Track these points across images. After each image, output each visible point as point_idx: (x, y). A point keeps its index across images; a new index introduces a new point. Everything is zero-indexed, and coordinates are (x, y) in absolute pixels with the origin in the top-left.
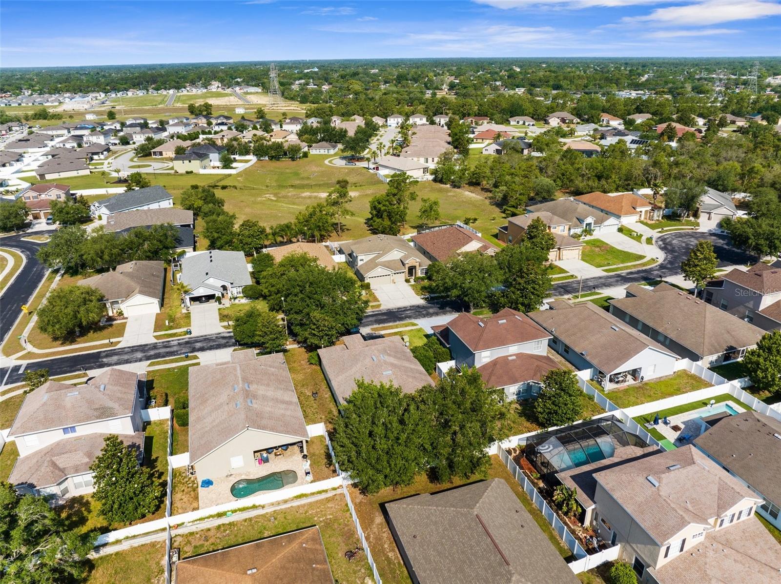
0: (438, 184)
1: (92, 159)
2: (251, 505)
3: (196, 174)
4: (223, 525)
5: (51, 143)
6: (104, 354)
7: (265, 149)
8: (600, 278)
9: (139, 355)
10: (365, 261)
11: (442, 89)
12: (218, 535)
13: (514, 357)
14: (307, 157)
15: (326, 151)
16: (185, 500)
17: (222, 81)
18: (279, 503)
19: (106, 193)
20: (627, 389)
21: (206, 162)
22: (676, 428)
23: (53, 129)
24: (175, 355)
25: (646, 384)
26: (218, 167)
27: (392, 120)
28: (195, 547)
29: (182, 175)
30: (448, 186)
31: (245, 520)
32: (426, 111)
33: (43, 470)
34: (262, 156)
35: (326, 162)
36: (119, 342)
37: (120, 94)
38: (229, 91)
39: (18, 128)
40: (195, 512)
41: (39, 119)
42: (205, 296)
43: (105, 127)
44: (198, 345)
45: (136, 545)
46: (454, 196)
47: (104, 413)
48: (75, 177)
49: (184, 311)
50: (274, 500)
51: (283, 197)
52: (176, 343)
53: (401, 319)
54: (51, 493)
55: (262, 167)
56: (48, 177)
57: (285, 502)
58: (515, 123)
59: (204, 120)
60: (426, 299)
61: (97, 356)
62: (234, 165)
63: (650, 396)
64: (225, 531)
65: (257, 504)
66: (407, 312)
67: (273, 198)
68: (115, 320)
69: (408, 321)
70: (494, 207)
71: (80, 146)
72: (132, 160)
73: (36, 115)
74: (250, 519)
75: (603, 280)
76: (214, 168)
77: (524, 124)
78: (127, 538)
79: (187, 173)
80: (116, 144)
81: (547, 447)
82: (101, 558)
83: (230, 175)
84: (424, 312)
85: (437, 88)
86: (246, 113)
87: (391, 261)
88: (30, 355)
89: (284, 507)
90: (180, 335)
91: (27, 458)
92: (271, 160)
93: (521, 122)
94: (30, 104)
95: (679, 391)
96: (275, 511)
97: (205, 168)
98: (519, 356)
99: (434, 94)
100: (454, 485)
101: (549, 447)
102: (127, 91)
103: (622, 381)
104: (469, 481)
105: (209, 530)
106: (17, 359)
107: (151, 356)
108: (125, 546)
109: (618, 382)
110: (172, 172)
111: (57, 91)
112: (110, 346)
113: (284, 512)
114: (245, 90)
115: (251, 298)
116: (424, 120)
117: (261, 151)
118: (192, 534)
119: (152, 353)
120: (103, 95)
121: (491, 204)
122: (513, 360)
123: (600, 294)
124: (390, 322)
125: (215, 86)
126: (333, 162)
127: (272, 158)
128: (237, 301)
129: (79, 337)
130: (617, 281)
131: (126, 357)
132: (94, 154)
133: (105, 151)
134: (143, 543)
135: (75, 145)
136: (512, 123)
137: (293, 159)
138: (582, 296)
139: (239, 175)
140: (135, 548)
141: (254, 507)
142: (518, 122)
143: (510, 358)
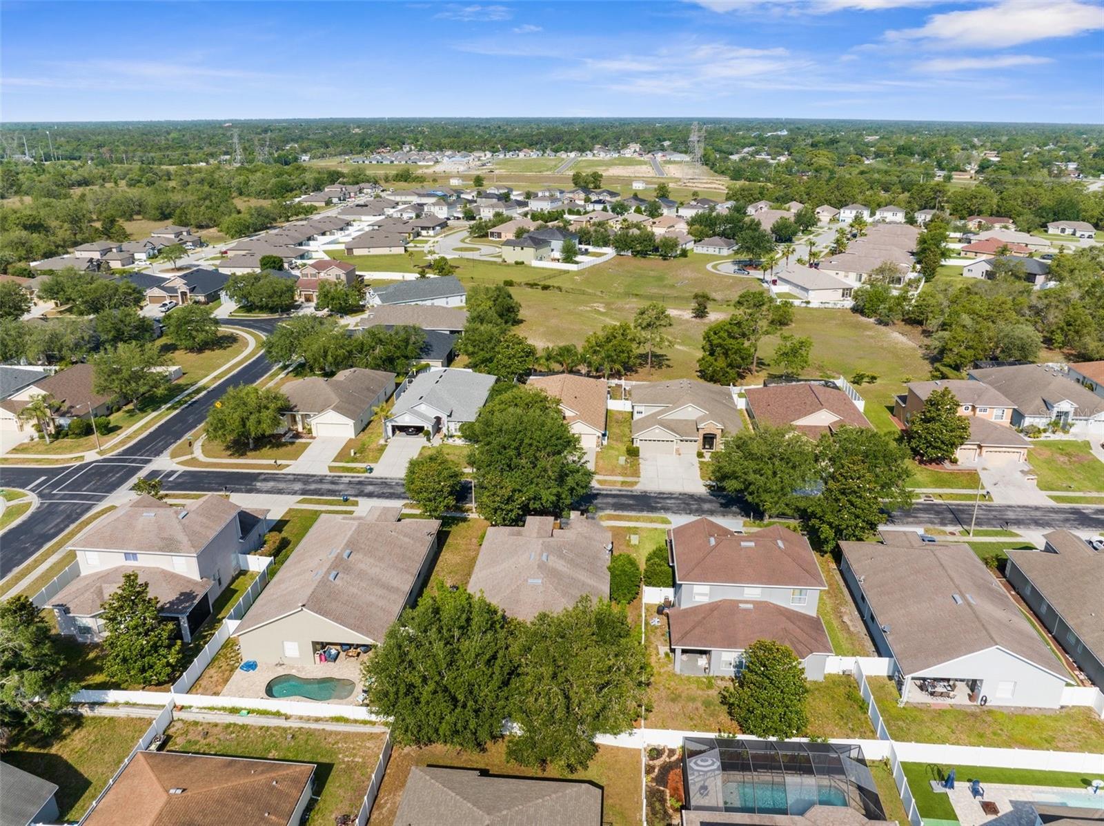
0: (858, 315)
1: (418, 234)
2: (274, 710)
3: (526, 266)
4: (235, 724)
5: (390, 211)
6: (263, 477)
7: (629, 241)
8: (1037, 508)
9: (298, 486)
10: (643, 415)
11: (965, 171)
12: (221, 736)
13: (750, 606)
14: (686, 256)
15: (717, 250)
16: (214, 679)
17: (644, 143)
18: (308, 719)
19: (401, 278)
20: (945, 711)
21: (544, 251)
22: (989, 807)
23: (402, 195)
24: (336, 496)
25: (990, 712)
26: (558, 260)
27: (848, 212)
28: (189, 741)
29: (509, 265)
30: (872, 320)
31: (261, 728)
32: (909, 202)
33: (86, 595)
34: (623, 250)
35: (709, 267)
36: (288, 466)
37: (509, 155)
38: (647, 157)
39: (369, 191)
40: (214, 697)
41: (400, 180)
42: (414, 427)
43: (462, 196)
44: (370, 488)
45: (133, 716)
46: (871, 337)
47: (170, 546)
48: (385, 256)
49: (382, 442)
50: (305, 713)
51: (616, 309)
52: (347, 480)
53: (653, 509)
54: (87, 625)
55: (620, 264)
56: (357, 252)
57: (317, 720)
58: (1058, 232)
59: (582, 195)
60: (710, 487)
61: (254, 477)
62: (579, 258)
63: (981, 736)
64: (232, 732)
65: (283, 712)
66: (668, 501)
67: (601, 310)
68: (301, 437)
69: (662, 515)
70: (927, 362)
71: (418, 216)
72: (463, 241)
73: (397, 175)
74: (268, 728)
75: (1038, 514)
76: (554, 260)
77: (1074, 234)
78: (127, 704)
79: (517, 263)
80: (459, 218)
81: (710, 762)
82: (93, 718)
83: (567, 272)
84: (694, 507)
85: (957, 169)
86: (646, 189)
87: (680, 420)
88: (194, 461)
89: (313, 726)
90: (358, 472)
91: (86, 577)
92: (635, 256)
93: (1069, 231)
94: (403, 163)
95: (1049, 743)
96: (300, 728)
97: (541, 259)
98: (760, 606)
99: (948, 179)
100: (546, 775)
101: (713, 764)
102: (520, 151)
103: (941, 694)
104: (570, 777)
105: (216, 725)
106: (178, 463)
107: (310, 490)
108: (121, 713)
109: (932, 694)
110: (500, 260)
111: (441, 148)
112: (276, 469)
113: (310, 733)
114: (668, 158)
115: (470, 440)
116: (900, 217)
117: (622, 243)
118: (196, 723)
119: (313, 487)
120: (489, 154)
121: (925, 357)
122: (746, 610)
123: (1017, 535)
124: (634, 510)
125: (632, 151)
126: (718, 267)
127: (636, 253)
128: (451, 441)
129: (251, 450)
130: (1067, 520)
131: (282, 486)
132: (423, 228)
133: (439, 225)
134: (142, 716)
135: (414, 215)
136: (1051, 231)
137: (665, 257)
138: (977, 534)
139: (579, 273)
140: (132, 719)
141: (278, 714)
142: (1063, 230)
143: (742, 606)
